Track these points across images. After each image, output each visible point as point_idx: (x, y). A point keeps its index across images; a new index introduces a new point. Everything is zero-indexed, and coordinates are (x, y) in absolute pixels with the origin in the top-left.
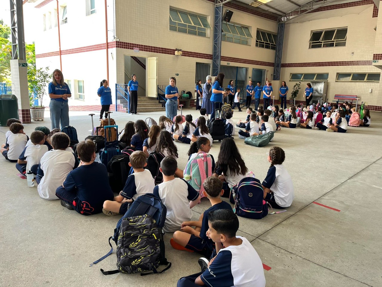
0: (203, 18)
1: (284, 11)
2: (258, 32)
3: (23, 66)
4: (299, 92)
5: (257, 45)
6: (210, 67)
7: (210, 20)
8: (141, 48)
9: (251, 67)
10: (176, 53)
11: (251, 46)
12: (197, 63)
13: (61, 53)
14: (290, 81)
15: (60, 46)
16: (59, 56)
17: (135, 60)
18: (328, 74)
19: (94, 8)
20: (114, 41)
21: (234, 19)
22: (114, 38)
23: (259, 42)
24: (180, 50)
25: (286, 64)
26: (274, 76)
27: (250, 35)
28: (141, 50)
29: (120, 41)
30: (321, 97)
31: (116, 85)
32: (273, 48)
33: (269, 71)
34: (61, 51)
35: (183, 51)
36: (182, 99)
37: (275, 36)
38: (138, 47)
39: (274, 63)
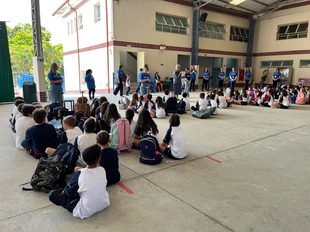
0: (184, 20)
1: (255, 10)
2: (232, 28)
3: (41, 61)
4: (268, 77)
5: (231, 39)
6: (190, 58)
7: (189, 21)
8: (133, 45)
9: (226, 57)
10: (161, 48)
11: (225, 40)
12: (179, 56)
13: (79, 51)
14: (261, 67)
15: (78, 46)
16: (78, 53)
17: (130, 54)
18: (293, 61)
19: (100, 17)
20: (112, 41)
21: (208, 19)
22: (112, 39)
23: (233, 36)
24: (164, 46)
25: (257, 53)
26: (247, 64)
27: (224, 31)
28: (133, 47)
29: (116, 40)
30: (286, 81)
31: (114, 73)
32: (246, 41)
33: (242, 60)
34: (79, 50)
35: (167, 46)
36: (165, 83)
37: (247, 31)
38: (130, 45)
39: (247, 53)
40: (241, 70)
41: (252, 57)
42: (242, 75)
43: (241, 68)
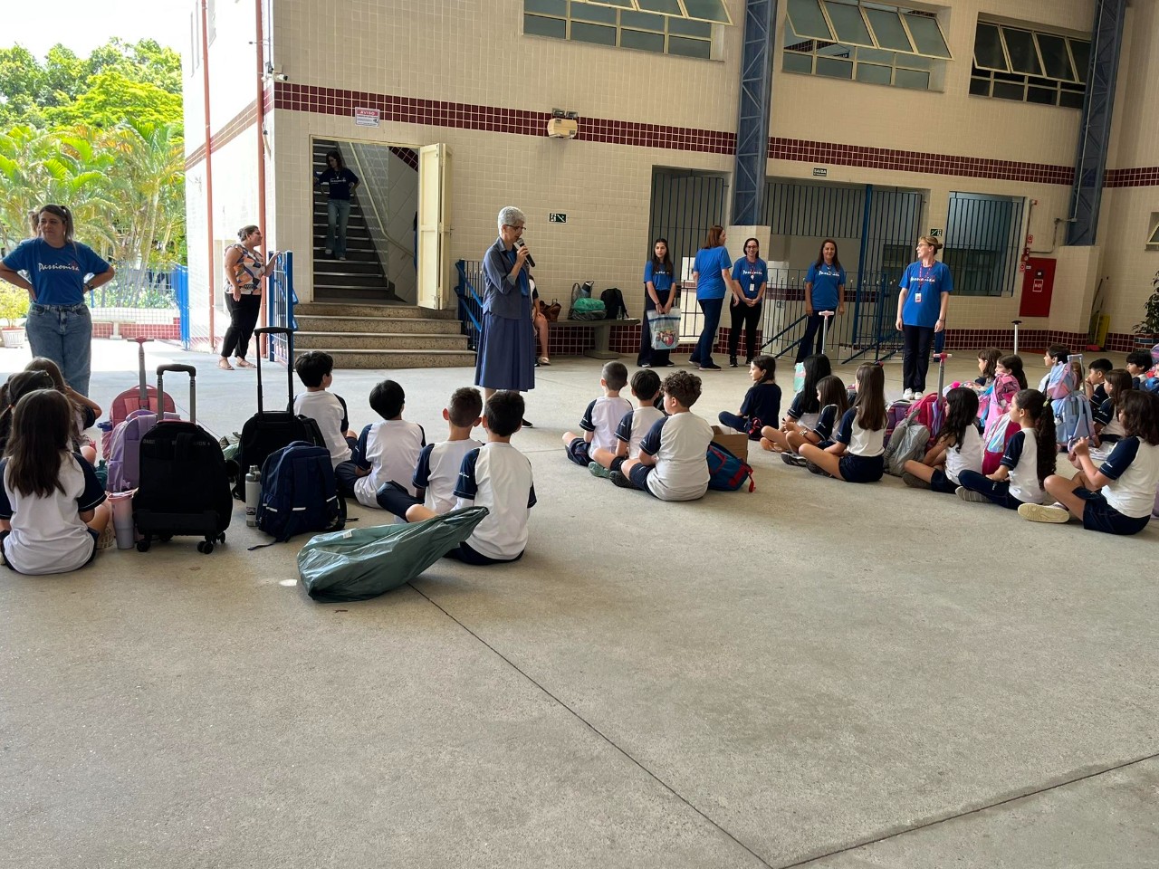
2: (986, 29)
8: (389, 108)
9: (941, 186)
10: (552, 127)
11: (943, 92)
12: (658, 172)
13: (209, 147)
14: (1149, 248)
16: (207, 158)
20: (269, 83)
23: (992, 75)
24: (570, 116)
25: (1133, 170)
26: (1071, 226)
28: (389, 118)
32: (1072, 101)
33: (1044, 205)
34: (209, 140)
35: (583, 120)
38: (372, 106)
39: (1074, 169)
40: (1031, 261)
41: (1105, 190)
42: (1040, 286)
43: (1033, 247)
